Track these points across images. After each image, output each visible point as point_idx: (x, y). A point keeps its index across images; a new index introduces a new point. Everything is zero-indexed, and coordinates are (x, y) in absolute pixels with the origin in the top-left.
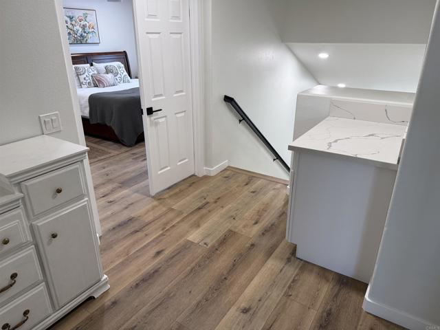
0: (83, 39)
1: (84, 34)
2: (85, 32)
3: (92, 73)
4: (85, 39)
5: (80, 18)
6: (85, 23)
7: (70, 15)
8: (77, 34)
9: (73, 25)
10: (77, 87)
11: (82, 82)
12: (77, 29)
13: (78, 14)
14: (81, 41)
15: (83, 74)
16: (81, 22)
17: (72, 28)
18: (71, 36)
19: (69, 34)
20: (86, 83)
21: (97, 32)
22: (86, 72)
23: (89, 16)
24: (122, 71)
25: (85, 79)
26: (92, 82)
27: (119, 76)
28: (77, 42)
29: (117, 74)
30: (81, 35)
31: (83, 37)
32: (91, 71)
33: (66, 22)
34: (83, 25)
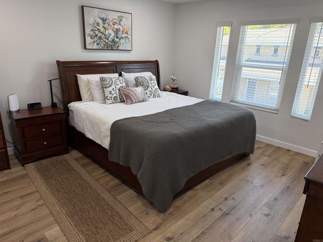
0: (114, 45)
1: (116, 39)
2: (117, 37)
3: (120, 85)
4: (117, 45)
5: (114, 21)
6: (118, 27)
7: (103, 16)
8: (108, 39)
9: (105, 28)
10: (101, 102)
11: (107, 97)
12: (109, 33)
13: (113, 16)
14: (112, 46)
15: (109, 87)
16: (114, 25)
17: (104, 32)
18: (102, 40)
19: (100, 38)
20: (111, 97)
21: (130, 38)
22: (113, 84)
23: (124, 19)
24: (154, 84)
25: (110, 93)
26: (118, 96)
27: (150, 89)
28: (107, 47)
29: (148, 88)
30: (113, 40)
31: (114, 42)
32: (118, 83)
33: (98, 24)
34: (117, 29)
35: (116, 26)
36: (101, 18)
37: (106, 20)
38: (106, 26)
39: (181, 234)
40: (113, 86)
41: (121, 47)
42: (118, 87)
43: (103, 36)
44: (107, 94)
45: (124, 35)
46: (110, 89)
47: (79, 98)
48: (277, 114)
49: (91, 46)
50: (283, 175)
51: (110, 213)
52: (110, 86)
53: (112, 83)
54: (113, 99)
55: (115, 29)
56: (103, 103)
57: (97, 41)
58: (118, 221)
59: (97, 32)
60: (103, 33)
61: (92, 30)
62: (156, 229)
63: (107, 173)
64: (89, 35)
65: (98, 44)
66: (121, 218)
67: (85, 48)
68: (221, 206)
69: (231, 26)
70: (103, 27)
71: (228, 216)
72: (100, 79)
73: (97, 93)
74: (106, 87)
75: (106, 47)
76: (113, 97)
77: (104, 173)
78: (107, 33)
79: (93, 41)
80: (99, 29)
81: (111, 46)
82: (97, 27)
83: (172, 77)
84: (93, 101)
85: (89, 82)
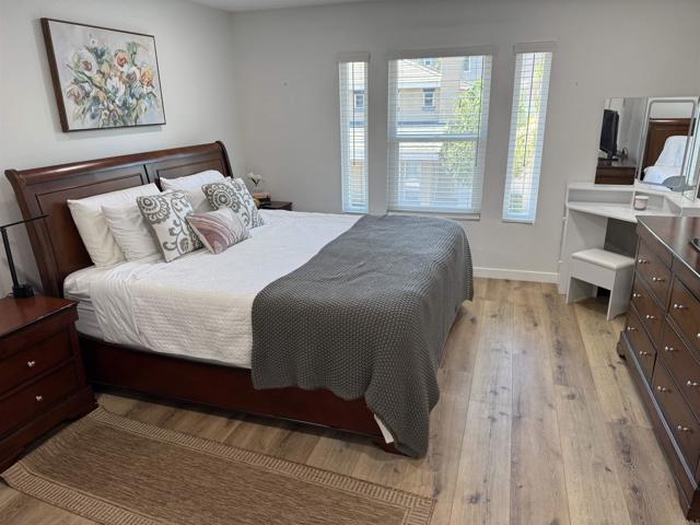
0: (129, 115)
1: (130, 100)
2: (133, 96)
3: (186, 210)
4: (134, 115)
5: (121, 55)
6: (130, 72)
7: (96, 45)
8: (114, 102)
9: (104, 74)
10: (150, 259)
11: (165, 243)
12: (113, 87)
13: (116, 44)
14: (123, 119)
15: (164, 220)
16: (122, 66)
17: (103, 85)
18: (100, 106)
19: (96, 99)
20: (175, 243)
21: (159, 97)
22: (171, 210)
23: (140, 51)
24: (246, 197)
25: (172, 234)
26: (189, 238)
27: (242, 210)
28: (115, 122)
29: (239, 207)
30: (125, 103)
31: (128, 108)
32: (180, 206)
33: (87, 66)
34: (128, 76)
35: (127, 69)
36: (90, 50)
37: (103, 54)
38: (105, 68)
39: (485, 481)
40: (173, 217)
41: (143, 120)
42: (183, 215)
43: (102, 95)
44: (163, 237)
45: (145, 90)
46: (169, 223)
47: (84, 260)
48: (478, 220)
49: (79, 121)
50: (536, 325)
51: (325, 500)
52: (167, 216)
53: (168, 209)
54: (179, 245)
55: (124, 76)
56: (156, 262)
57: (90, 109)
58: (356, 508)
59: (87, 86)
60: (100, 88)
61: (76, 82)
62: (437, 492)
63: (237, 423)
64: (71, 94)
65: (93, 117)
66: (358, 500)
67: (65, 128)
68: (500, 408)
69: (369, 62)
70: (99, 72)
71: (523, 420)
72: (139, 203)
73: (136, 239)
74: (158, 221)
75: (112, 122)
76: (179, 241)
77: (228, 425)
78: (109, 87)
79: (79, 109)
80: (90, 78)
81: (121, 118)
82: (86, 72)
83: (252, 175)
84: (126, 260)
85: (105, 215)
